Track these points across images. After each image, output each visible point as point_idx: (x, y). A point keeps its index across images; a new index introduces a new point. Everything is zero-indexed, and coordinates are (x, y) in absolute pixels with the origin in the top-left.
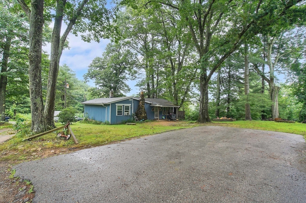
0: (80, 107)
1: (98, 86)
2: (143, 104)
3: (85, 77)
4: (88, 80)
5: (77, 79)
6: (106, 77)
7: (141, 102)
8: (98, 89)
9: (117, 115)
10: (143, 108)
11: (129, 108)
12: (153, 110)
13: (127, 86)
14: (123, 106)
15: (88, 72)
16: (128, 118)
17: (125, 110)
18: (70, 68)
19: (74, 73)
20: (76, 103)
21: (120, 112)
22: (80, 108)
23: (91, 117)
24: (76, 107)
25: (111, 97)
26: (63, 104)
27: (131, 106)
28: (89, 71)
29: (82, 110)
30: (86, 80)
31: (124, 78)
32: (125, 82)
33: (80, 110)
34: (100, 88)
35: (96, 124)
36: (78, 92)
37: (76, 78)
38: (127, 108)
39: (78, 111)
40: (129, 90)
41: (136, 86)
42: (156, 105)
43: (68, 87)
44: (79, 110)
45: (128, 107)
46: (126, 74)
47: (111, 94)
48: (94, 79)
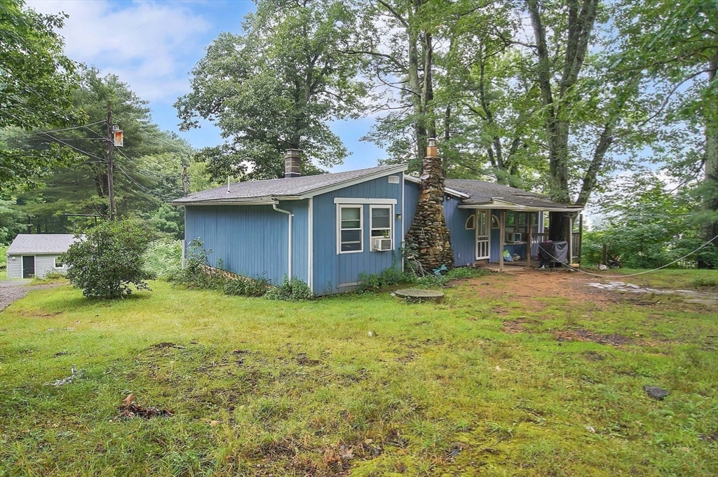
0: (167, 219)
1: (231, 139)
2: (437, 201)
3: (183, 108)
4: (193, 119)
5: (156, 126)
6: (262, 102)
7: (431, 189)
8: (233, 149)
9: (339, 251)
10: (439, 217)
11: (388, 218)
12: (470, 225)
13: (334, 141)
14: (366, 206)
15: (193, 91)
16: (386, 264)
17: (371, 229)
18: (129, 90)
19: (143, 107)
20: (154, 207)
21: (351, 237)
22: (168, 223)
23: (214, 260)
24: (155, 218)
25: (293, 176)
26: (104, 208)
27: (398, 206)
28: (196, 88)
29: (174, 230)
30: (188, 122)
31: (322, 110)
32: (327, 123)
33: (169, 230)
34: (238, 147)
35: (242, 293)
36: (159, 170)
37: (152, 123)
38: (382, 217)
39: (160, 234)
40: (341, 154)
41: (364, 139)
42: (491, 201)
43: (118, 142)
44: (162, 230)
45: (382, 215)
46: (329, 94)
47: (290, 161)
48: (213, 116)
